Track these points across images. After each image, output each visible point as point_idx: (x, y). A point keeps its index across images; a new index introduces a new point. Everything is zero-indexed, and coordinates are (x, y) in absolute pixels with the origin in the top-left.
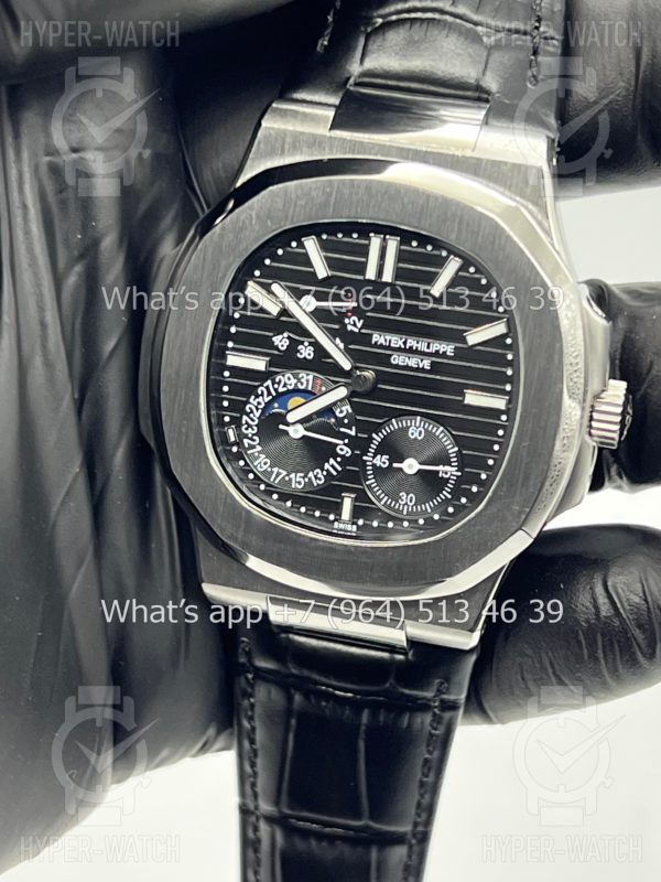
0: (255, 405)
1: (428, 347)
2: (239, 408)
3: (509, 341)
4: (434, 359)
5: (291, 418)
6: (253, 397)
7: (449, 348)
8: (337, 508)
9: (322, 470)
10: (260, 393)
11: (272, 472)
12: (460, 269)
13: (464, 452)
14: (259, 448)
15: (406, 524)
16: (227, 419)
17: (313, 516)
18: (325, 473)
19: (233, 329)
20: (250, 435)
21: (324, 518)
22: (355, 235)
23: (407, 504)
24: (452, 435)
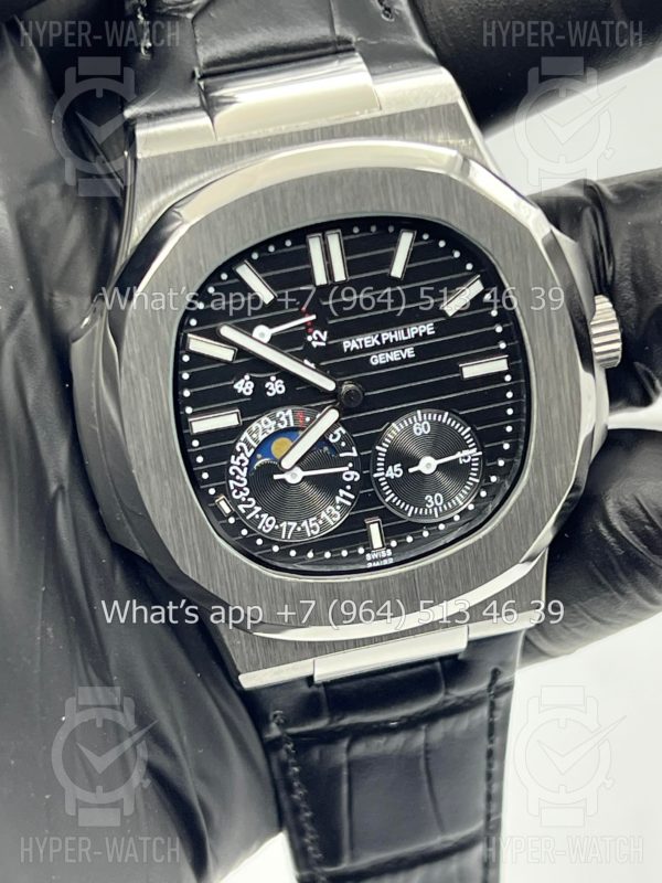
0: (238, 465)
1: (406, 335)
2: (220, 475)
4: (415, 345)
5: (286, 464)
6: (233, 457)
7: (428, 328)
8: (365, 539)
9: (334, 505)
10: (239, 450)
11: (281, 529)
12: (414, 241)
13: (479, 429)
14: (258, 509)
15: (442, 527)
16: (212, 491)
17: (342, 557)
18: (338, 507)
19: (187, 393)
20: (244, 499)
21: (353, 555)
22: (288, 243)
23: (435, 506)
24: (461, 416)
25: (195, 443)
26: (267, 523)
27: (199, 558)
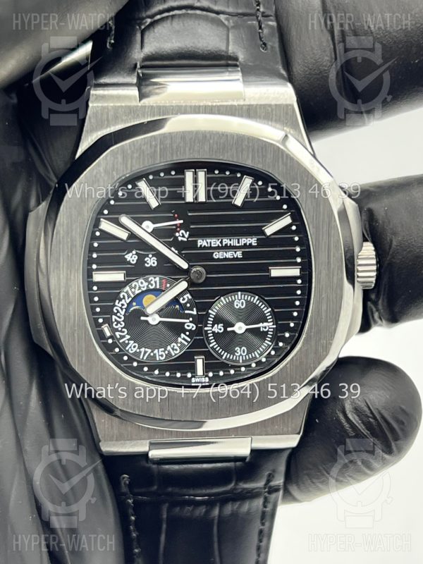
0: (120, 307)
1: (238, 243)
2: (108, 311)
3: (294, 228)
4: (243, 250)
5: (149, 310)
6: (117, 301)
7: (253, 241)
8: (193, 368)
9: (177, 343)
10: (122, 297)
11: (140, 352)
12: (252, 184)
13: (276, 310)
14: (128, 337)
15: (243, 369)
16: (101, 321)
17: (176, 377)
18: (179, 345)
19: (95, 256)
20: (120, 329)
21: (184, 378)
22: (173, 173)
23: (241, 355)
24: (266, 300)
25: (95, 288)
26: (132, 347)
27: (84, 359)
